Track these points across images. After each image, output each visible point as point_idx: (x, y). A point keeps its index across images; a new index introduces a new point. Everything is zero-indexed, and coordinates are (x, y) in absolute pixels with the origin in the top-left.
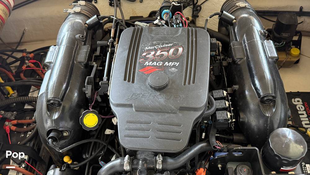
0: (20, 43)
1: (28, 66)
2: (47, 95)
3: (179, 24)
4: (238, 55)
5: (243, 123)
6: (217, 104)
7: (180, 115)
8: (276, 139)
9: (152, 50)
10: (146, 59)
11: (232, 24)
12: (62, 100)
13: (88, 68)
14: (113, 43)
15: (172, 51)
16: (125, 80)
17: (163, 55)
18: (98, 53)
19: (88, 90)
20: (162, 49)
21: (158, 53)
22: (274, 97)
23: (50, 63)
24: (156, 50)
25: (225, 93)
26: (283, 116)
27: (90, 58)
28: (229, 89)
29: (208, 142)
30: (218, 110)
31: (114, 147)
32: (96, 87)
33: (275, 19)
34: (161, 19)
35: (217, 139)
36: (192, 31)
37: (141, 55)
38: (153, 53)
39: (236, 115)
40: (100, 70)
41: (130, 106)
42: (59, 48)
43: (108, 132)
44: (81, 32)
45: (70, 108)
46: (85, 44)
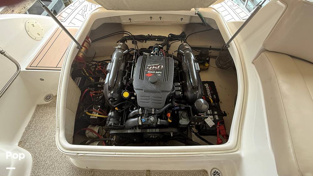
0: (94, 57)
1: (98, 69)
2: (108, 84)
3: (162, 55)
4: (185, 69)
5: (186, 96)
6: (176, 88)
7: (162, 94)
8: (197, 103)
9: (150, 66)
10: (148, 70)
11: (183, 55)
12: (114, 86)
13: (124, 72)
14: (134, 62)
15: (159, 67)
16: (140, 79)
17: (155, 68)
18: (128, 66)
19: (125, 82)
20: (155, 66)
21: (153, 68)
22: (197, 87)
23: (109, 70)
24: (152, 66)
25: (179, 84)
26: (200, 93)
27: (125, 68)
28: (181, 82)
29: (172, 103)
30: (176, 91)
31: (135, 104)
32: (128, 81)
33: (200, 51)
34: (154, 51)
35: (176, 102)
36: (167, 58)
37: (146, 68)
38: (151, 67)
39: (183, 93)
40: (129, 73)
41: (142, 90)
42: (113, 64)
43: (133, 98)
44: (121, 57)
45: (117, 89)
46: (123, 62)
